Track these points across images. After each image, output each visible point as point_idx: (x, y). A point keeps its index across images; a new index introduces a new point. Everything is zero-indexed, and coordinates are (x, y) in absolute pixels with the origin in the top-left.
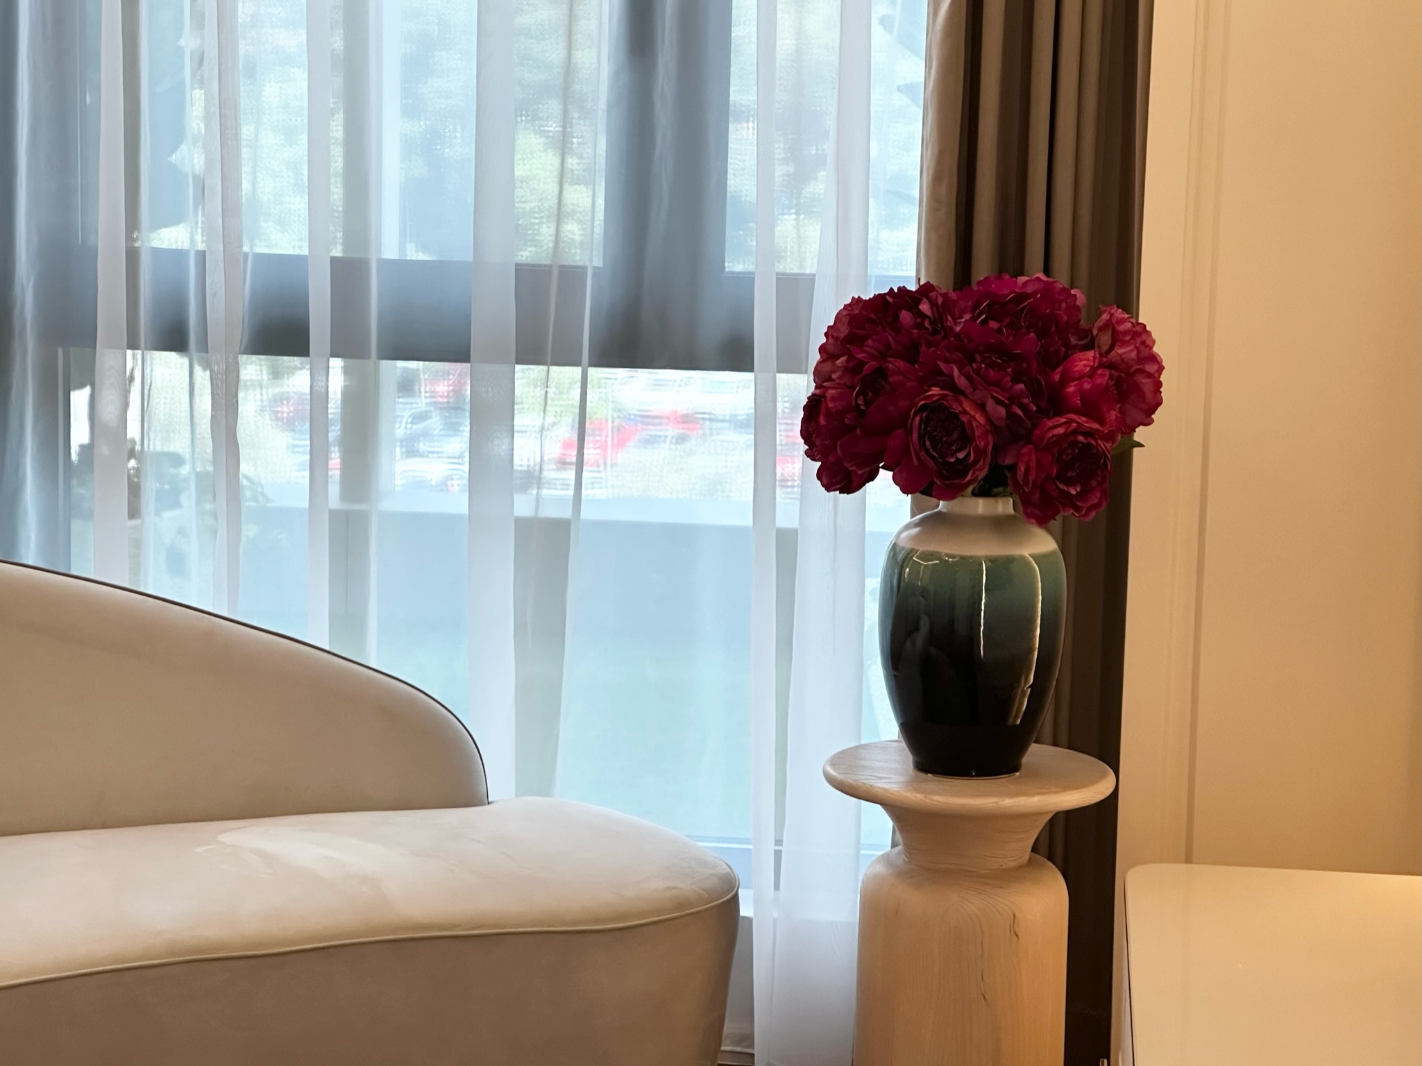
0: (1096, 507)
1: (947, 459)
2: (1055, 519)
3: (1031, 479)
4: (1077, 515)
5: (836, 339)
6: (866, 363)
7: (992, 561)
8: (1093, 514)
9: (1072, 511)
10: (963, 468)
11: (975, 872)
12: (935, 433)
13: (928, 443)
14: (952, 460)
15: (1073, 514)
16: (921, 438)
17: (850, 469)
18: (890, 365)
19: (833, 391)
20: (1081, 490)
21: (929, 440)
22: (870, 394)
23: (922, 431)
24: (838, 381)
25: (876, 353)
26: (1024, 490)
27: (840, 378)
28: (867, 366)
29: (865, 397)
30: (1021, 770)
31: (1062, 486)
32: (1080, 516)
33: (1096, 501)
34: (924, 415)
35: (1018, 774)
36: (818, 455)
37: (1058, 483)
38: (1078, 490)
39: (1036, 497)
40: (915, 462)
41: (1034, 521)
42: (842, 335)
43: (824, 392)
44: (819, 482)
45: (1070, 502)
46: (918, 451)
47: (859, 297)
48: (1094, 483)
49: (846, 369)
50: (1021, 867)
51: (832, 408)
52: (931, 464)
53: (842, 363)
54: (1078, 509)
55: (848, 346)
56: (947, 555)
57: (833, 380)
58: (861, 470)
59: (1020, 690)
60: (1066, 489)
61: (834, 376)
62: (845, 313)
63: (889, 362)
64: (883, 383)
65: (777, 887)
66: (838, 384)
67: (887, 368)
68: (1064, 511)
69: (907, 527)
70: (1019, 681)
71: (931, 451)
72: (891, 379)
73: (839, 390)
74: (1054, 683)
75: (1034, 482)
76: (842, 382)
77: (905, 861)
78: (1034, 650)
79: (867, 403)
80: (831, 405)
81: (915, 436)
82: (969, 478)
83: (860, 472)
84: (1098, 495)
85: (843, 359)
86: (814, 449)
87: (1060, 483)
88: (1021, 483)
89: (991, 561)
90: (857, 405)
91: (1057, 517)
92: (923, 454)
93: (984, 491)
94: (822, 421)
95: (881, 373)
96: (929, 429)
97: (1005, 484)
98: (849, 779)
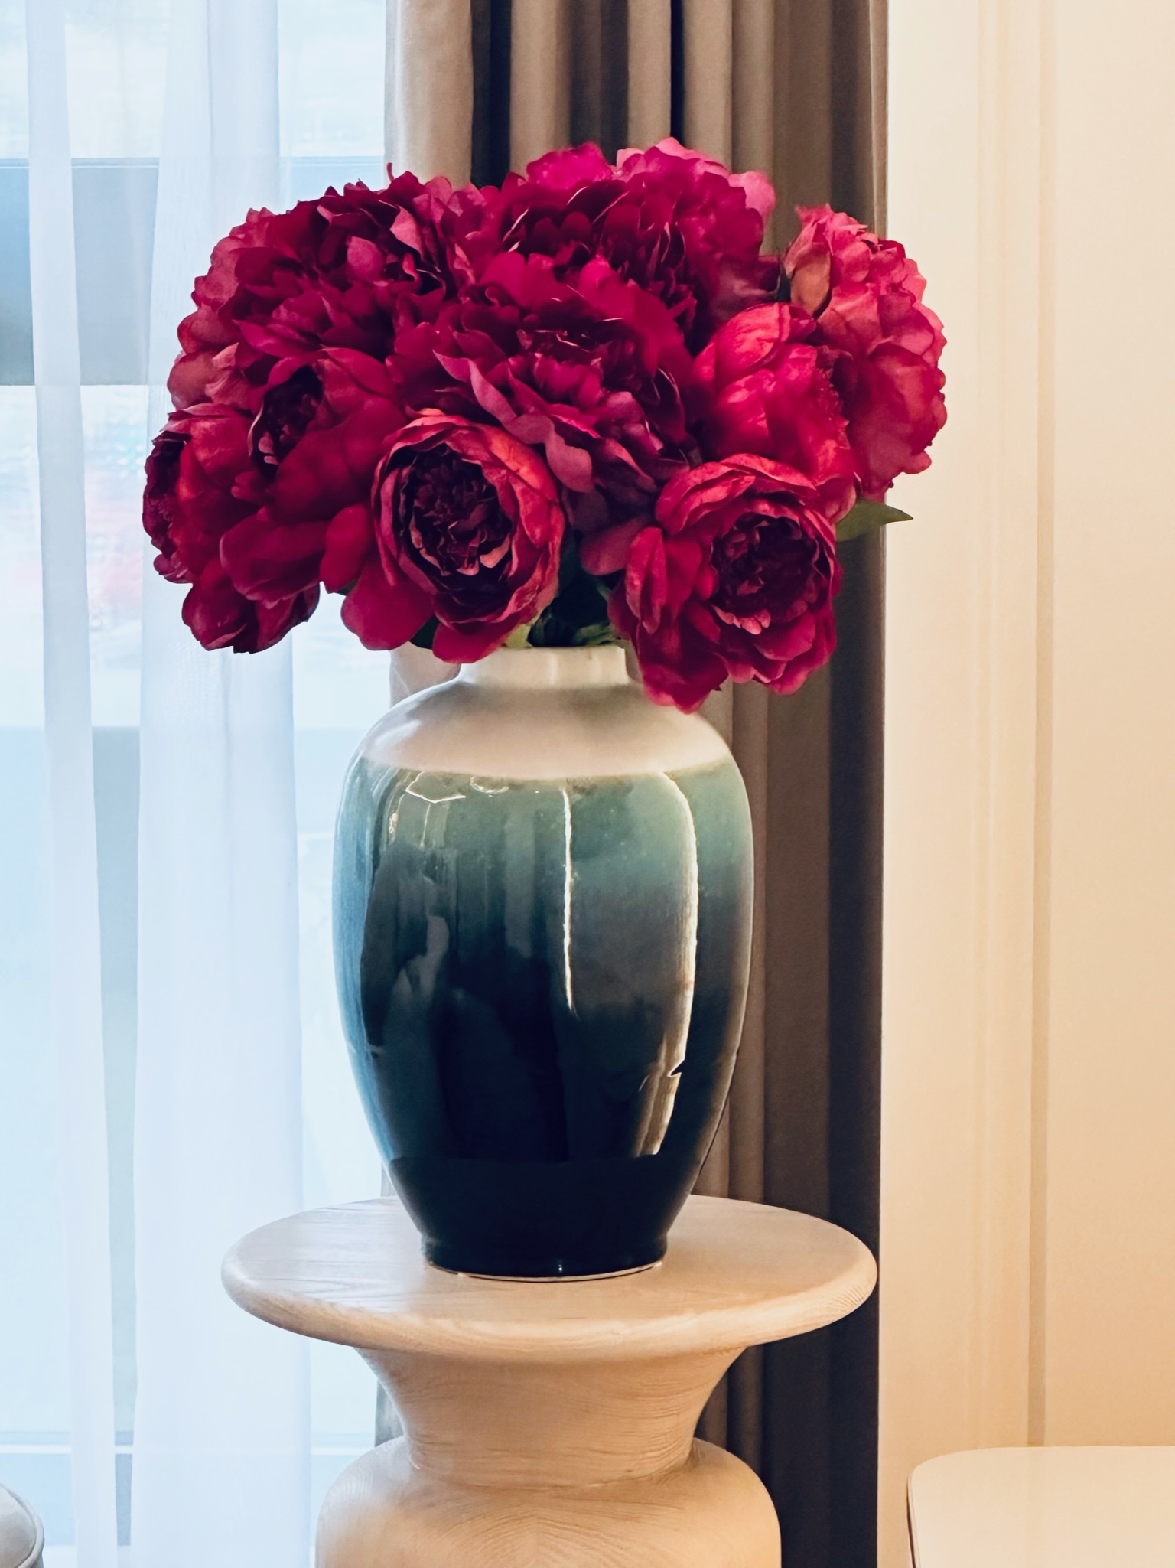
0: (808, 659)
1: (460, 570)
2: (718, 689)
3: (657, 605)
4: (766, 681)
5: (214, 304)
6: (278, 359)
7: (584, 790)
8: (802, 677)
9: (754, 672)
11: (572, 1487)
12: (431, 513)
13: (415, 536)
14: (471, 572)
15: (756, 678)
16: (398, 524)
17: (250, 597)
18: (327, 363)
19: (207, 424)
20: (771, 624)
21: (419, 527)
22: (285, 429)
23: (401, 510)
24: (217, 402)
25: (297, 337)
26: (643, 629)
27: (223, 393)
28: (279, 364)
29: (275, 437)
30: (666, 1256)
31: (726, 618)
32: (773, 683)
33: (806, 647)
34: (405, 472)
35: (658, 1265)
36: (180, 569)
37: (720, 613)
38: (766, 624)
39: (672, 644)
40: (390, 579)
41: (669, 699)
42: (226, 298)
43: (187, 427)
44: (188, 629)
45: (747, 652)
46: (394, 553)
47: (264, 210)
48: (801, 607)
49: (236, 373)
50: (674, 1471)
51: (206, 461)
52: (427, 584)
53: (228, 359)
54: (766, 668)
55: (236, 322)
56: (481, 781)
57: (208, 400)
58: (271, 600)
59: (658, 1076)
60: (738, 624)
61: (212, 390)
62: (234, 246)
63: (326, 356)
64: (313, 403)
66: (221, 406)
67: (321, 368)
68: (735, 673)
69: (388, 722)
70: (655, 1058)
71: (423, 552)
72: (327, 394)
73: (221, 421)
74: (734, 1058)
75: (665, 611)
76: (227, 403)
77: (414, 1469)
78: (685, 987)
79: (280, 451)
80: (202, 455)
81: (386, 521)
82: (511, 608)
83: (270, 606)
84: (812, 633)
85: (230, 350)
86: (174, 556)
87: (725, 610)
88: (638, 615)
89: (581, 791)
90: (259, 455)
91: (722, 686)
92: (404, 560)
93: (555, 635)
94: (184, 491)
95: (307, 381)
96: (416, 503)
97: (600, 617)
98: (283, 1292)
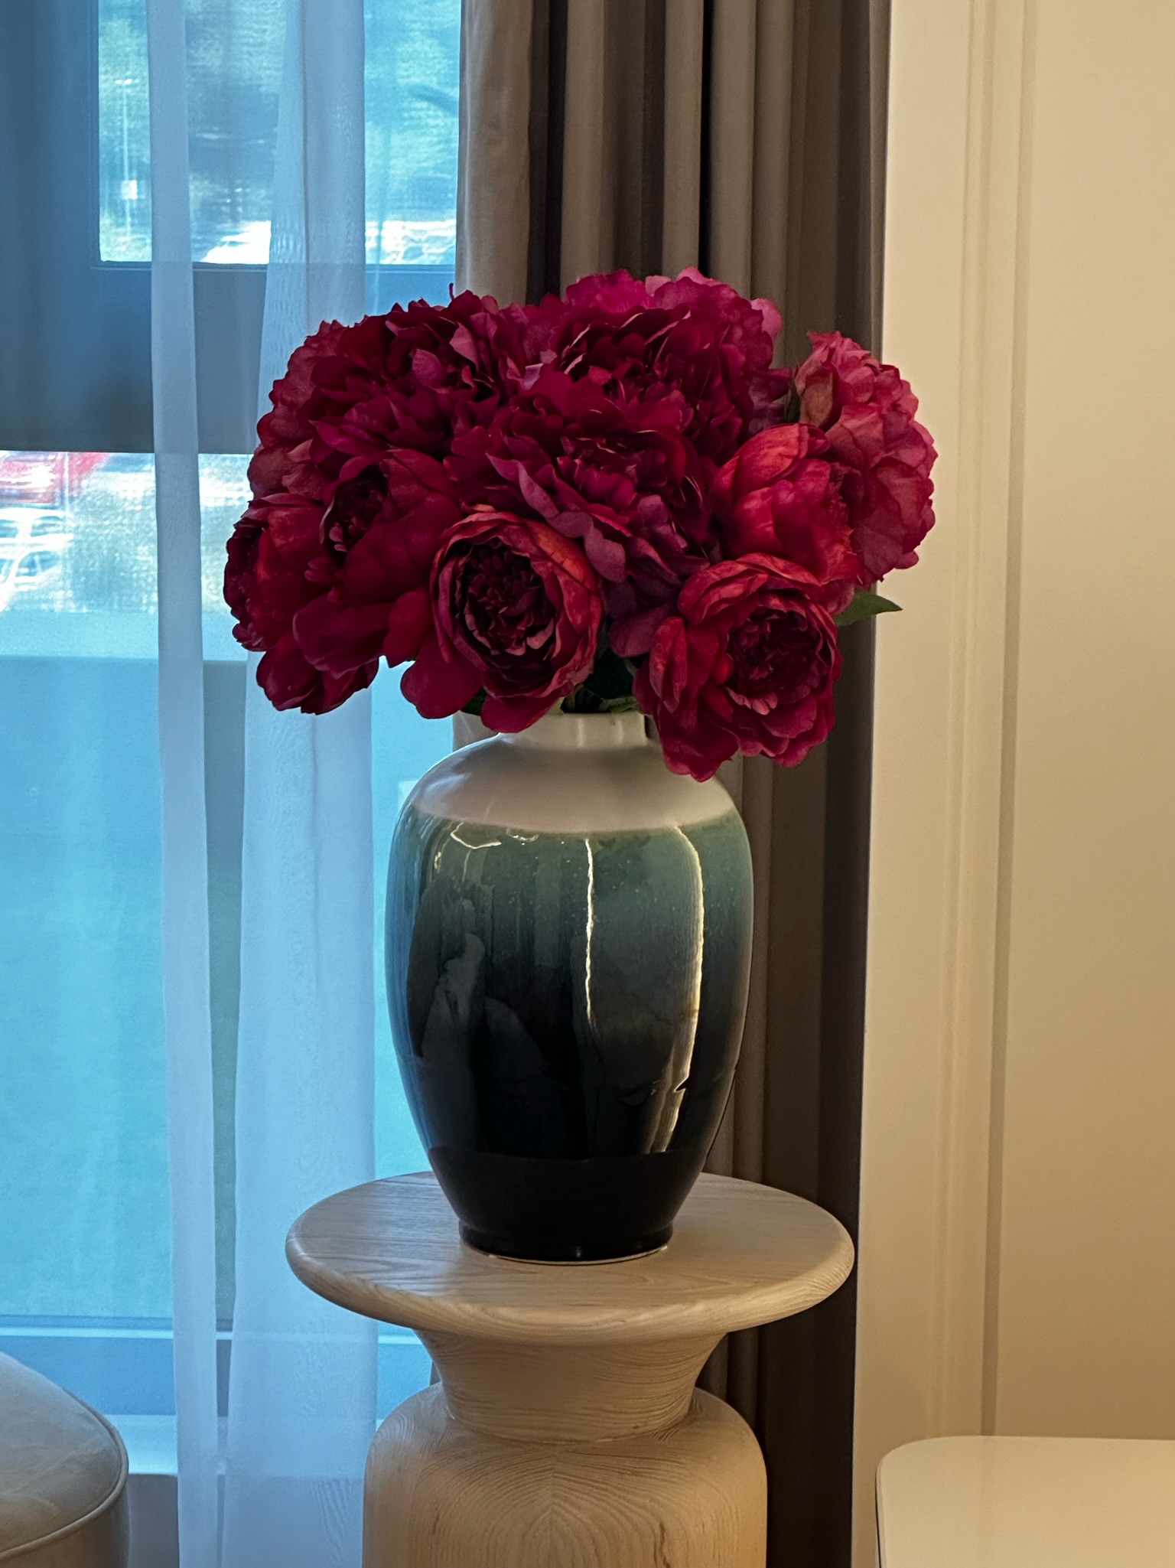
0: (809, 737)
1: (509, 651)
2: (730, 760)
3: (678, 686)
4: (771, 755)
5: (291, 406)
6: (349, 457)
7: (604, 843)
8: (803, 752)
9: (761, 747)
10: (540, 667)
11: (585, 1442)
12: (484, 599)
13: (469, 619)
14: (520, 652)
15: (763, 753)
16: (454, 609)
17: (319, 668)
18: (392, 463)
19: (283, 514)
20: (778, 705)
21: (472, 611)
22: (354, 520)
23: (458, 596)
24: (294, 492)
25: (367, 437)
26: (664, 707)
27: (298, 484)
28: (349, 462)
29: (344, 527)
30: (671, 1243)
31: (739, 700)
32: (778, 757)
33: (808, 726)
34: (461, 563)
35: (664, 1250)
36: (257, 638)
37: (732, 694)
38: (773, 706)
39: (689, 721)
40: (445, 656)
41: (686, 768)
42: (302, 400)
43: (266, 515)
44: (262, 690)
45: (756, 730)
46: (450, 635)
47: (335, 322)
48: (805, 691)
49: (309, 467)
51: (282, 546)
52: (477, 661)
53: (302, 454)
54: (772, 743)
55: (311, 422)
56: (514, 832)
57: (285, 490)
58: (338, 671)
59: (665, 1092)
60: (748, 705)
61: (288, 481)
62: (308, 354)
63: (391, 456)
64: (379, 498)
65: (223, 1411)
66: (296, 497)
67: (387, 467)
68: (745, 748)
70: (659, 1075)
71: (475, 633)
72: (394, 492)
73: (296, 510)
74: (733, 1073)
75: (685, 693)
76: (301, 493)
78: (690, 1014)
79: (348, 539)
80: (278, 542)
81: (443, 605)
82: (554, 684)
83: (337, 676)
84: (814, 715)
85: (306, 445)
86: (250, 626)
87: (737, 692)
88: (659, 694)
89: (602, 843)
90: (329, 543)
91: (733, 757)
92: (459, 641)
93: (586, 704)
94: (262, 573)
95: (374, 478)
96: (470, 591)
97: (628, 692)
